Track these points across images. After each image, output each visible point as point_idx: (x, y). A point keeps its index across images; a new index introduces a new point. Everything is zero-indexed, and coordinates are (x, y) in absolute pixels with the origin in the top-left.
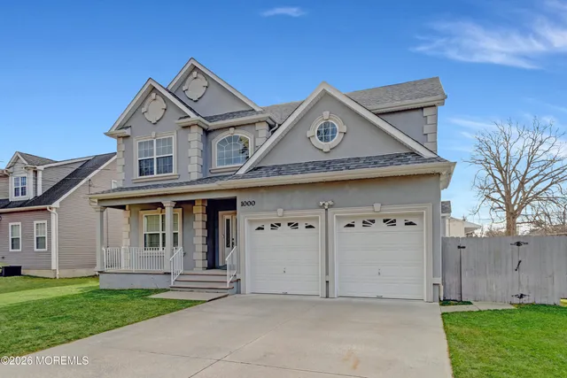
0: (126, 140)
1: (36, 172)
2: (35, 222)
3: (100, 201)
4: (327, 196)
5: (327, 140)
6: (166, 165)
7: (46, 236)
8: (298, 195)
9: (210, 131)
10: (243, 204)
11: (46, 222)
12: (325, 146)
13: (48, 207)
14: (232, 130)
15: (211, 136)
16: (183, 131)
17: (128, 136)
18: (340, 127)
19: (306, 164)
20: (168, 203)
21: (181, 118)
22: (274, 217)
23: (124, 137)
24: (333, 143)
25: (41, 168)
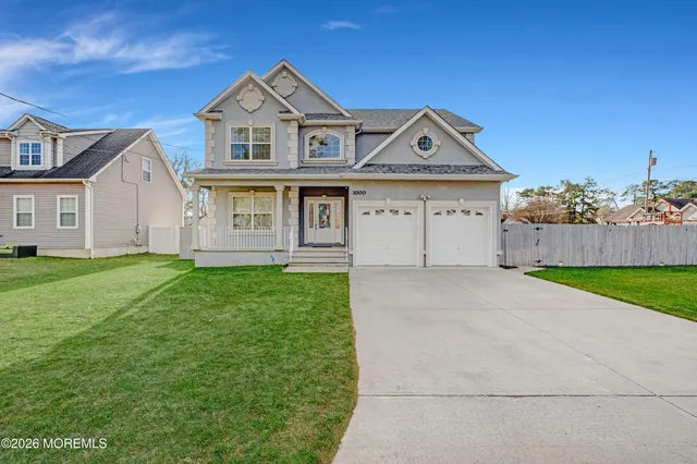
0: (215, 123)
1: (55, 140)
2: (59, 197)
3: (197, 180)
4: (424, 191)
5: (425, 149)
6: (263, 152)
7: (77, 212)
8: (402, 189)
9: (304, 127)
10: (355, 193)
11: (77, 196)
12: (426, 154)
13: (83, 180)
14: (324, 129)
15: (304, 130)
16: (282, 123)
17: (219, 120)
18: (435, 141)
19: (410, 166)
20: (280, 188)
21: (281, 112)
22: (379, 204)
23: (213, 120)
24: (429, 152)
25: (63, 135)
